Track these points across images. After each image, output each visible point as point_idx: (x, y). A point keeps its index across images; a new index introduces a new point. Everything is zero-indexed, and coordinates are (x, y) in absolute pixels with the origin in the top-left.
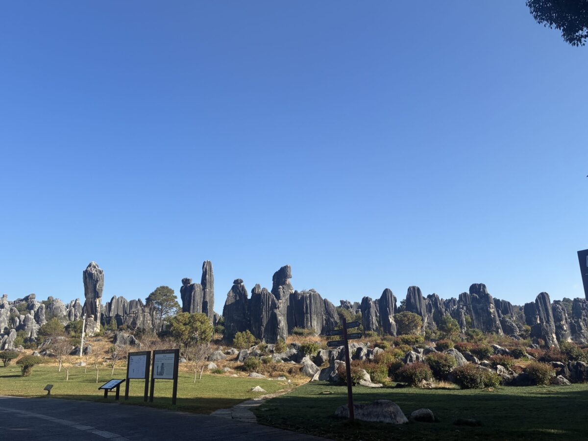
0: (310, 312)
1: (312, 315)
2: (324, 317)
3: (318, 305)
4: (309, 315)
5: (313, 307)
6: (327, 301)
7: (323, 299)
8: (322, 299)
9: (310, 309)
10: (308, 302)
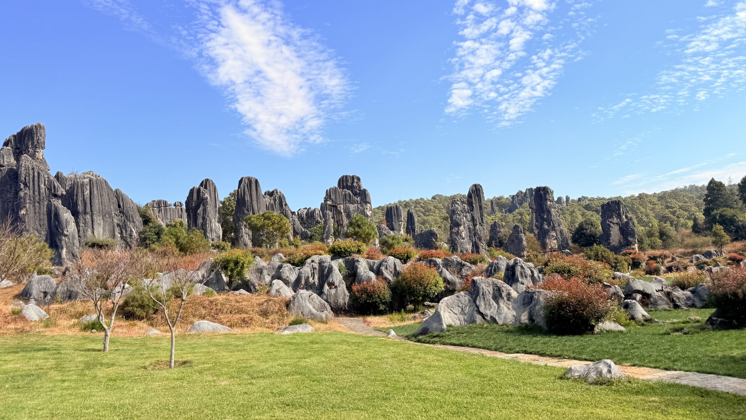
0: (91, 211)
1: (95, 217)
2: (115, 221)
3: (106, 198)
4: (88, 216)
5: (97, 201)
6: (121, 193)
7: (114, 190)
8: (111, 190)
9: (91, 206)
10: (87, 192)
